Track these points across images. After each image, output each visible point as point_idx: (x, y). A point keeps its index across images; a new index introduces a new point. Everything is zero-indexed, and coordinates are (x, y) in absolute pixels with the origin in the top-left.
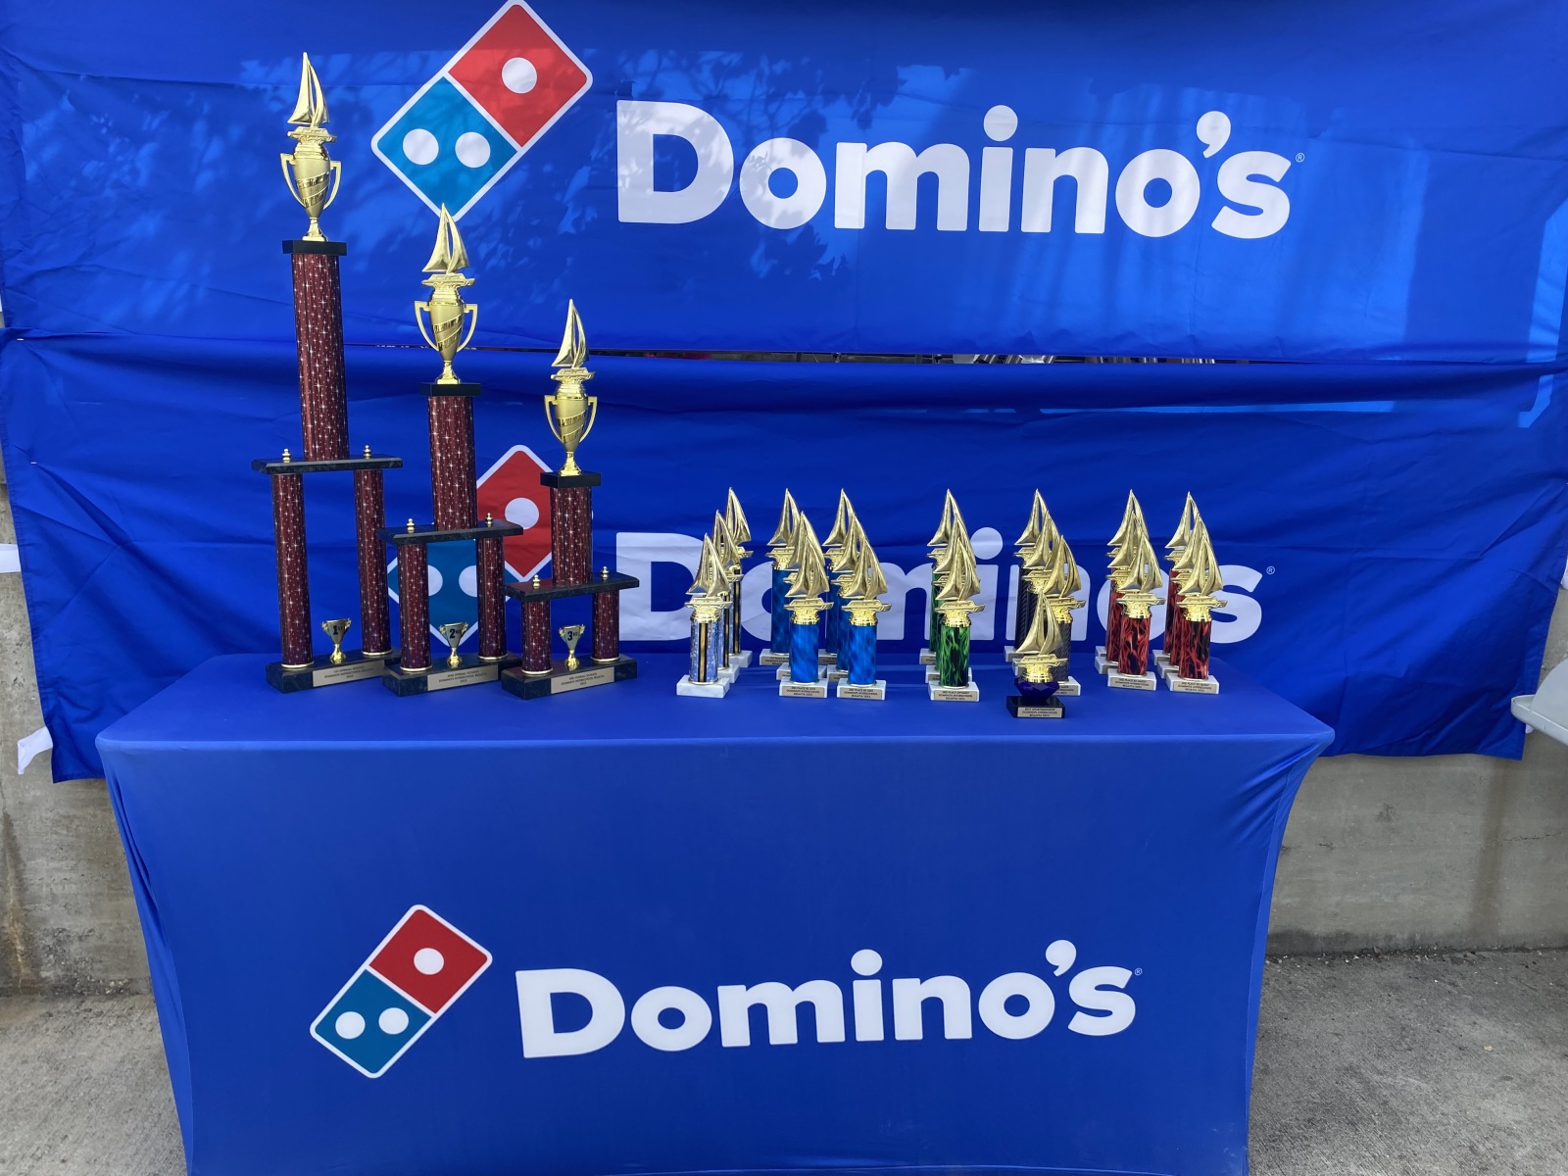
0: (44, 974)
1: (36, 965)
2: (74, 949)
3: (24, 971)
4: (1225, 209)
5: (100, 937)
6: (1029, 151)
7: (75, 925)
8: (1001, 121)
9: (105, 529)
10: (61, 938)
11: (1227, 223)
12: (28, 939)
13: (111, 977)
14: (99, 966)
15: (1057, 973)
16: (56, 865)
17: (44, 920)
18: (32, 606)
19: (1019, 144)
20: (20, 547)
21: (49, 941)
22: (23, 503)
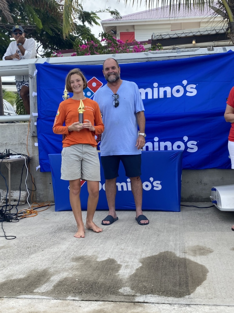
0: (37, 200)
1: (36, 198)
2: (41, 196)
3: (35, 199)
4: (188, 92)
5: (44, 195)
6: (160, 88)
7: (41, 193)
8: (156, 85)
9: (47, 141)
10: (40, 195)
11: (188, 94)
12: (36, 195)
13: (46, 200)
14: (44, 199)
15: (151, 182)
16: (40, 185)
17: (38, 192)
18: (39, 150)
19: (158, 87)
20: (38, 143)
21: (38, 195)
22: (39, 138)
